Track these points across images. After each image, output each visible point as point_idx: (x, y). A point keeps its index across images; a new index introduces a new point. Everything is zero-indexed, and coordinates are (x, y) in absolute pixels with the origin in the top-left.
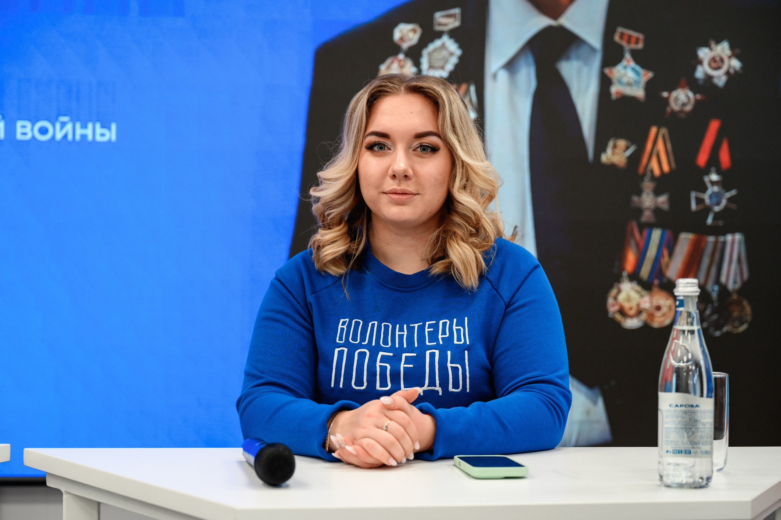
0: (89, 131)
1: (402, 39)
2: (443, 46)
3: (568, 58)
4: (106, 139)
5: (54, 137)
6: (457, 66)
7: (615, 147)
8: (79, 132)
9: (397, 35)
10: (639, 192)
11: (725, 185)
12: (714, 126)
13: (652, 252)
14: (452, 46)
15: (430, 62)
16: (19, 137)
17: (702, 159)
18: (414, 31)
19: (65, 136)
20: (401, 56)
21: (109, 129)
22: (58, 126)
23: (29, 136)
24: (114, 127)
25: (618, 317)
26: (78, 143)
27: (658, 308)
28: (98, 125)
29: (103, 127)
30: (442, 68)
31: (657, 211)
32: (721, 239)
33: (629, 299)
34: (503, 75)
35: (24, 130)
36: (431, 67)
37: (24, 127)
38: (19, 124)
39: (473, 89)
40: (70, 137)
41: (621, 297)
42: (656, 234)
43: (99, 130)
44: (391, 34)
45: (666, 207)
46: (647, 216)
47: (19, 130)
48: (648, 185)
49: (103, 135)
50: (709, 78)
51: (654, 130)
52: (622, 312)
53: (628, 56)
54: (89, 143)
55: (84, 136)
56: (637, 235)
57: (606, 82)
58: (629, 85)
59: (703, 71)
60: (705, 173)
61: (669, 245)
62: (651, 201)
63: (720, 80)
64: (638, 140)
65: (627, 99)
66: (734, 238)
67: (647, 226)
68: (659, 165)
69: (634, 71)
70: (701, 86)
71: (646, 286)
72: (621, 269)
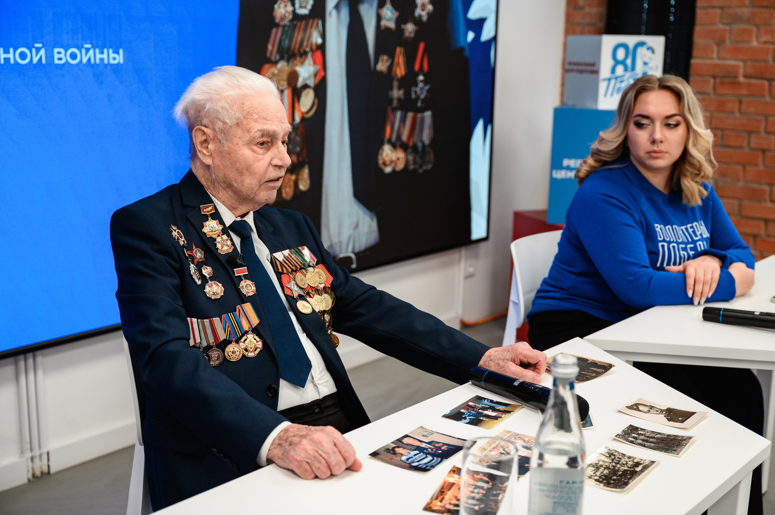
3: (362, 2)
4: (116, 62)
5: (81, 60)
6: (314, 6)
7: (383, 60)
8: (98, 56)
10: (391, 88)
12: (422, 46)
13: (396, 126)
15: (300, 4)
16: (56, 62)
17: (417, 67)
19: (89, 60)
21: (118, 53)
22: (83, 51)
23: (63, 62)
24: (121, 51)
25: (382, 166)
26: (98, 65)
27: (398, 159)
28: (111, 51)
29: (114, 52)
30: (305, 7)
31: (399, 100)
32: (419, 115)
33: (387, 155)
34: (334, 13)
35: (60, 56)
36: (301, 7)
37: (59, 53)
38: (56, 50)
39: (320, 23)
40: (92, 61)
41: (384, 154)
42: (399, 114)
43: (112, 55)
45: (402, 97)
46: (395, 103)
47: (56, 56)
48: (396, 84)
49: (114, 59)
50: (420, 16)
51: (398, 49)
52: (385, 164)
53: (388, 2)
54: (106, 66)
55: (102, 60)
56: (391, 115)
57: (379, 18)
58: (389, 20)
59: (418, 12)
60: (417, 75)
61: (403, 120)
62: (397, 93)
63: (425, 18)
64: (392, 56)
65: (388, 29)
66: (428, 114)
67: (395, 110)
68: (400, 71)
69: (391, 12)
70: (417, 21)
71: (394, 146)
72: (384, 136)
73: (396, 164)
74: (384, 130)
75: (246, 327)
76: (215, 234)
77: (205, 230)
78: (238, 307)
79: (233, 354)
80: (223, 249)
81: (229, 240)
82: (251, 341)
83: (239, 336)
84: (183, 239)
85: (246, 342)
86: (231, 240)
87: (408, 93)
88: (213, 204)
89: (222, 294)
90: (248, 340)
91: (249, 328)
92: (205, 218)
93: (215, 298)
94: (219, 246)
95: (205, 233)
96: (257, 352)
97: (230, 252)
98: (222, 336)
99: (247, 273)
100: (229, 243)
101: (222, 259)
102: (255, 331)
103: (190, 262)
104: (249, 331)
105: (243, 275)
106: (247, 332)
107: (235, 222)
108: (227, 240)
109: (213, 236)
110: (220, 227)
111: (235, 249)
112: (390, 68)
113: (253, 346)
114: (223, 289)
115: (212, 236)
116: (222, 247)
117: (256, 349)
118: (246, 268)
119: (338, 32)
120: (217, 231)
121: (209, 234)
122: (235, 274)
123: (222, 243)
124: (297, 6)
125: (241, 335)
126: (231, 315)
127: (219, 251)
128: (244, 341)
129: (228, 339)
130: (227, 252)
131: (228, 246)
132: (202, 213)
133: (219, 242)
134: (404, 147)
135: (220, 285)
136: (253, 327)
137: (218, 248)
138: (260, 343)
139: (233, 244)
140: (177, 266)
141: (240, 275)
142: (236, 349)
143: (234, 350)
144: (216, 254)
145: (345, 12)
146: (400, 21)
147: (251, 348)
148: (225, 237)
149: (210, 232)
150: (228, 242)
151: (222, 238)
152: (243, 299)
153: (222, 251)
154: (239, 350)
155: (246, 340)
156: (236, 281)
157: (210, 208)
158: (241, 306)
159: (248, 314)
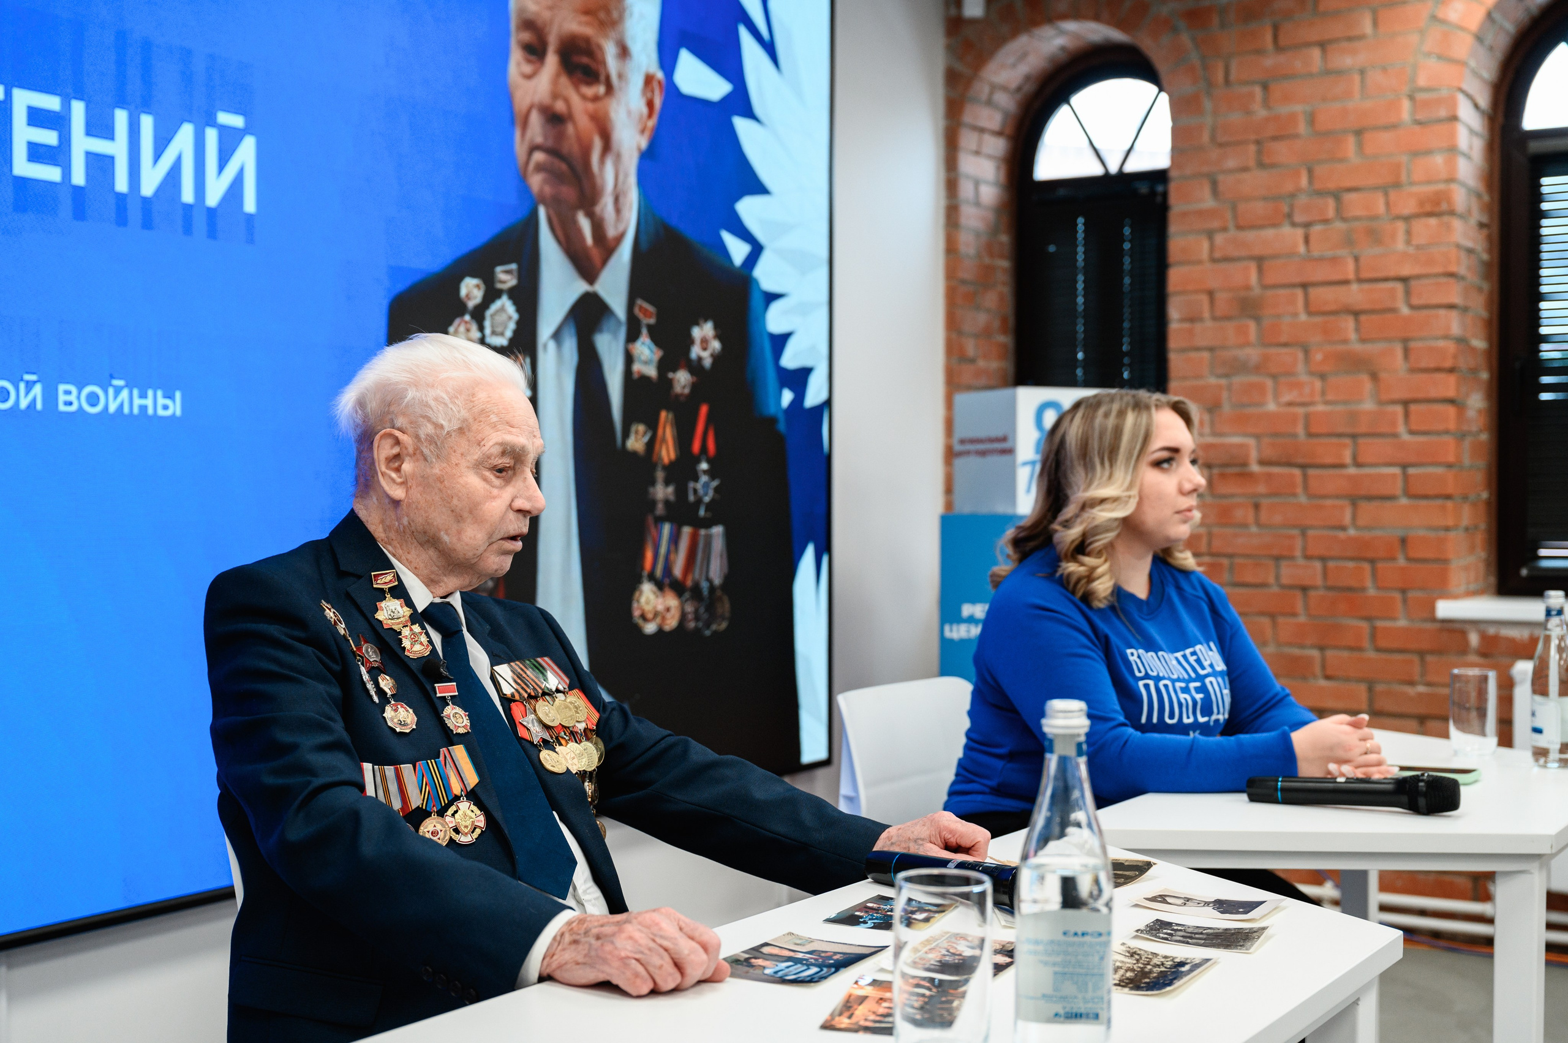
0: (149, 402)
1: (467, 296)
2: (502, 309)
3: (601, 331)
4: (168, 413)
5: (106, 407)
6: (516, 332)
7: (637, 432)
8: (137, 402)
9: (463, 292)
10: (653, 483)
11: (712, 473)
12: (704, 410)
13: (663, 550)
14: (511, 309)
15: (492, 326)
16: (62, 408)
17: (696, 447)
18: (478, 286)
19: (121, 408)
20: (467, 317)
21: (172, 398)
22: (111, 391)
23: (73, 408)
24: (178, 395)
25: (639, 622)
26: (136, 417)
27: (668, 610)
28: (159, 393)
29: (165, 397)
30: (502, 334)
31: (667, 503)
32: (703, 532)
33: (648, 603)
34: (552, 345)
35: (68, 398)
36: (494, 333)
37: (68, 393)
38: (62, 388)
40: (126, 410)
41: (643, 600)
42: (667, 529)
43: (161, 401)
44: (457, 290)
45: (672, 498)
46: (660, 509)
47: (62, 398)
48: (660, 475)
49: (166, 407)
50: (700, 359)
51: (663, 414)
52: (643, 617)
53: (644, 331)
54: (150, 418)
55: (143, 408)
56: (653, 530)
57: (629, 359)
58: (646, 363)
59: (696, 351)
60: (698, 461)
61: (675, 539)
62: (662, 492)
63: (707, 362)
64: (653, 425)
65: (644, 379)
66: (718, 530)
67: (660, 520)
68: (667, 452)
69: (649, 348)
70: (695, 368)
71: (660, 586)
72: (642, 568)
73: (664, 618)
74: (641, 556)
75: (456, 788)
76: (399, 624)
77: (380, 616)
78: (443, 750)
79: (434, 836)
80: (414, 649)
81: (423, 634)
82: (465, 815)
83: (443, 805)
84: (343, 626)
85: (456, 815)
86: (427, 634)
87: (681, 492)
88: (394, 571)
89: (414, 727)
90: (460, 812)
91: (462, 791)
92: (381, 594)
93: (401, 731)
94: (406, 643)
95: (381, 622)
96: (476, 835)
97: (425, 655)
98: (416, 800)
99: (457, 694)
100: (424, 639)
101: (413, 666)
102: (473, 796)
103: (359, 663)
104: (462, 796)
105: (450, 696)
106: (457, 798)
107: (432, 604)
108: (421, 633)
109: (396, 627)
110: (407, 612)
111: (434, 650)
112: (650, 445)
113: (469, 823)
114: (416, 719)
115: (393, 627)
116: (412, 645)
117: (475, 828)
118: (455, 684)
119: (559, 377)
120: (402, 619)
121: (388, 623)
122: (436, 694)
123: (412, 639)
124: (488, 331)
125: (446, 802)
126: (431, 762)
127: (406, 653)
128: (453, 815)
129: (424, 808)
130: (420, 655)
131: (421, 643)
132: (375, 586)
133: (406, 637)
134: (678, 588)
135: (411, 711)
136: (468, 790)
137: (404, 648)
138: (482, 818)
139: (431, 642)
140: (337, 668)
141: (445, 697)
142: (439, 827)
143: (435, 828)
144: (402, 656)
145: (570, 345)
146: (666, 365)
147: (466, 827)
148: (417, 628)
149: (390, 619)
150: (422, 637)
151: (411, 630)
152: (450, 738)
153: (411, 653)
154: (444, 829)
155: (456, 812)
156: (438, 704)
157: (389, 578)
158: (448, 750)
159: (459, 764)
